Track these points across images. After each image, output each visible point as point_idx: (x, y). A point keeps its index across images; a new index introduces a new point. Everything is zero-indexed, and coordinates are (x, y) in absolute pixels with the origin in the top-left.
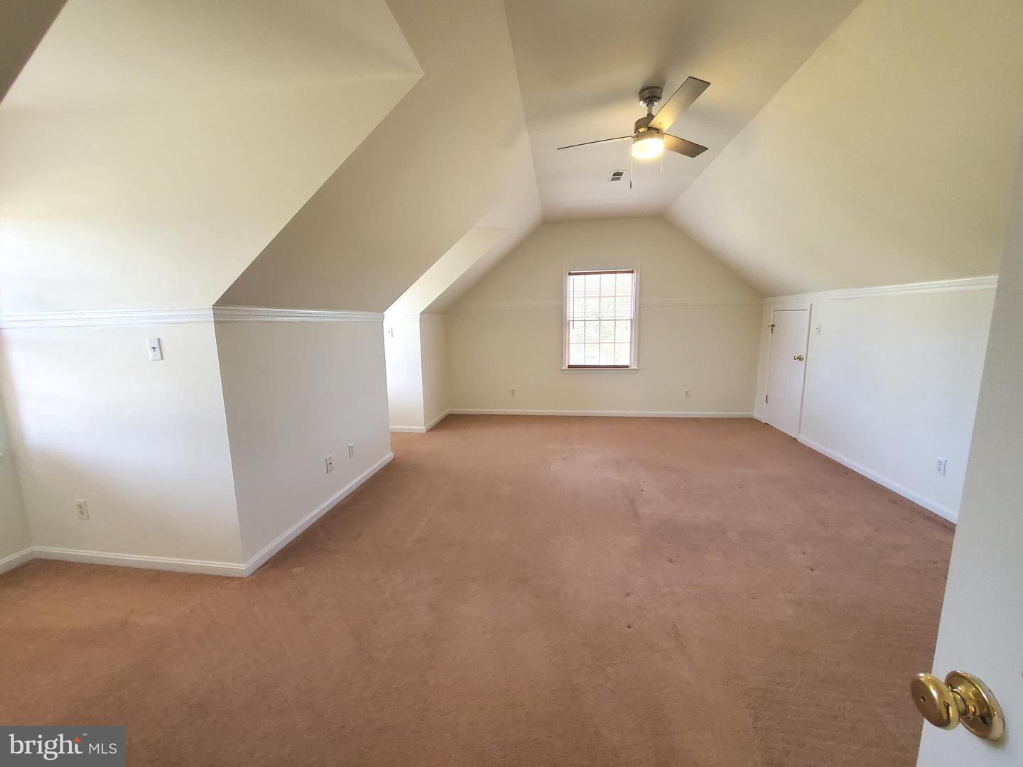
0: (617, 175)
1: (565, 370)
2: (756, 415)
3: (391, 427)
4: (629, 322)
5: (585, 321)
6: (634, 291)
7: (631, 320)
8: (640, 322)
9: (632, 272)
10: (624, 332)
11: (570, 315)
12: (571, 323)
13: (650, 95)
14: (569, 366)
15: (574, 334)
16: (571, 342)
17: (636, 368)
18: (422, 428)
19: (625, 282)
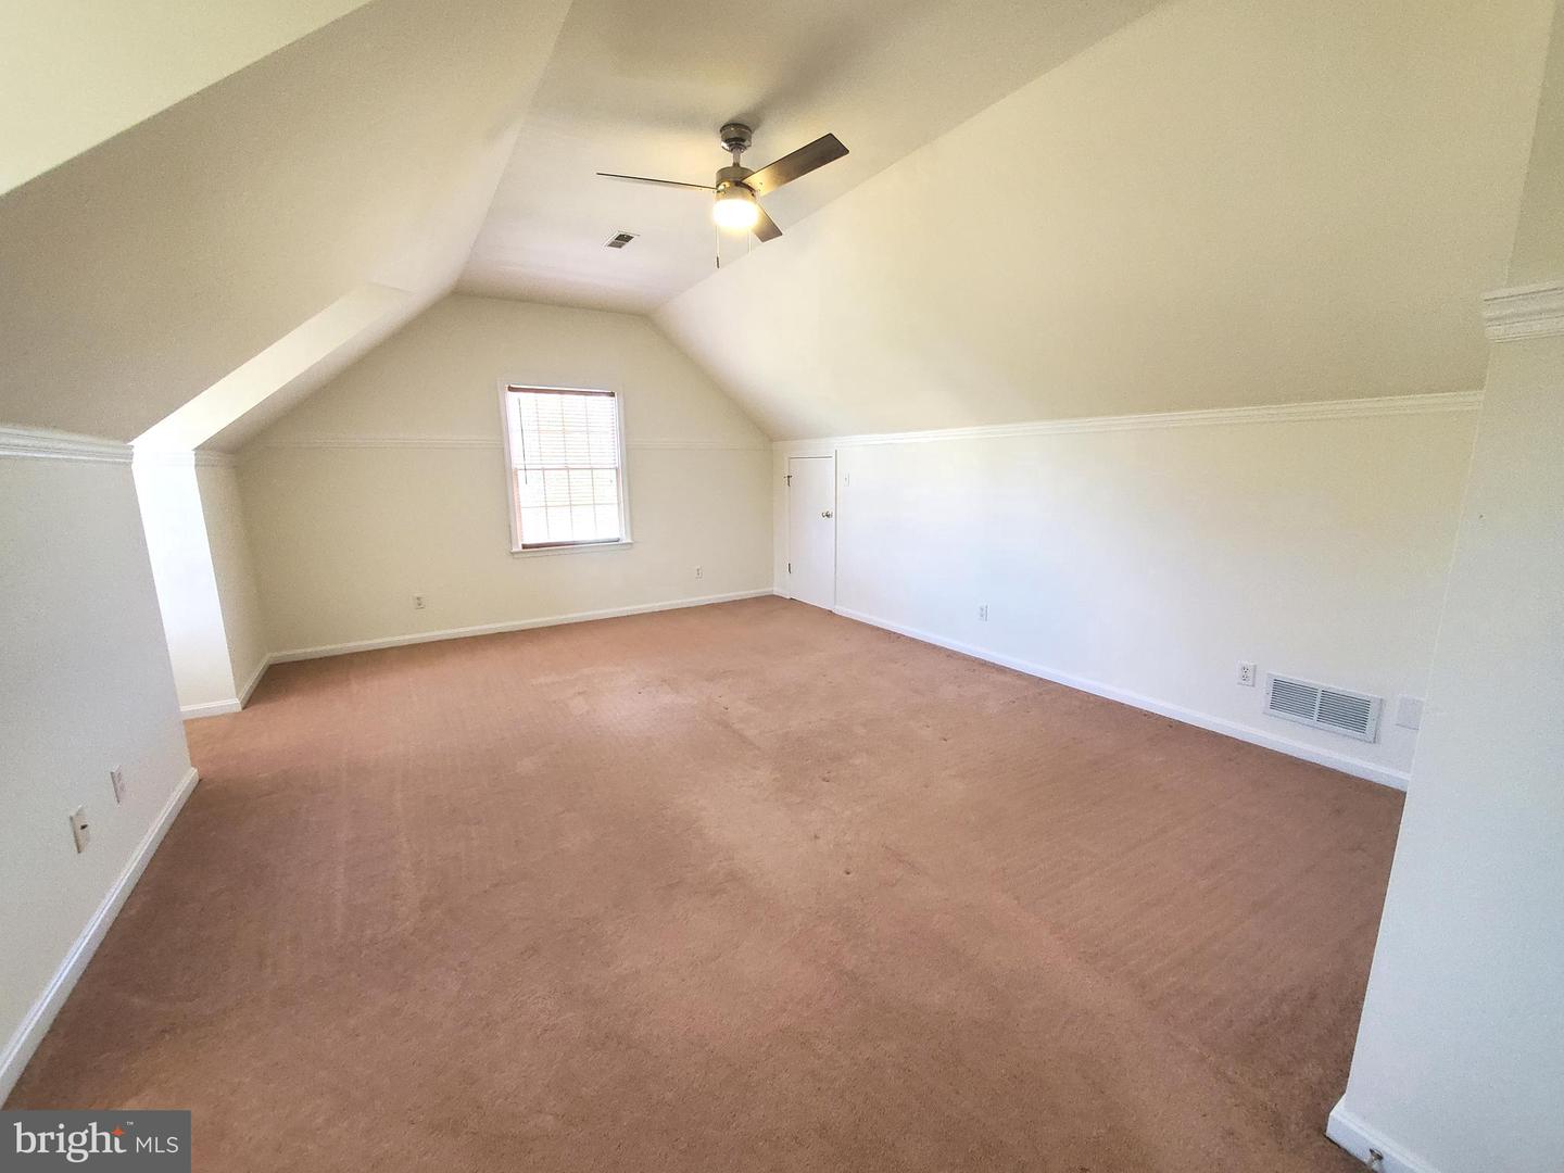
0: (623, 239)
1: (517, 553)
2: (777, 591)
3: (183, 709)
4: (614, 471)
5: (544, 469)
6: (616, 425)
7: (617, 469)
8: (631, 472)
9: (612, 395)
10: (608, 488)
11: (517, 461)
12: (521, 475)
13: (737, 136)
14: (524, 547)
15: (527, 492)
16: (522, 504)
17: (630, 541)
18: (233, 703)
19: (603, 410)
